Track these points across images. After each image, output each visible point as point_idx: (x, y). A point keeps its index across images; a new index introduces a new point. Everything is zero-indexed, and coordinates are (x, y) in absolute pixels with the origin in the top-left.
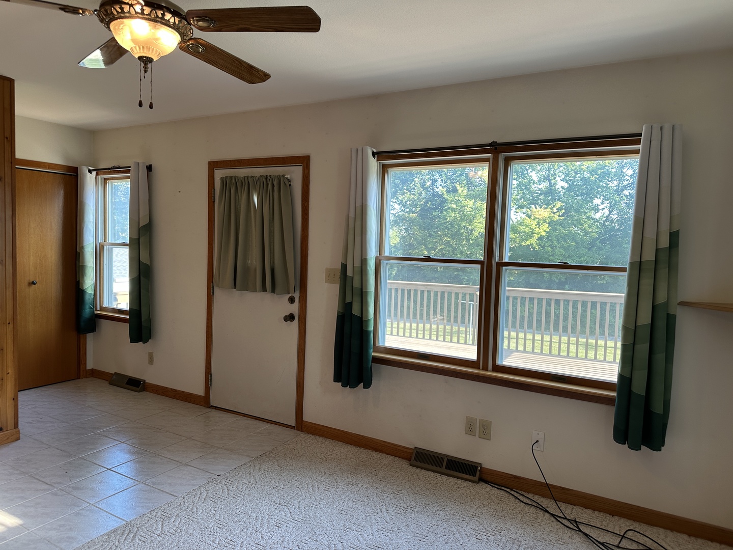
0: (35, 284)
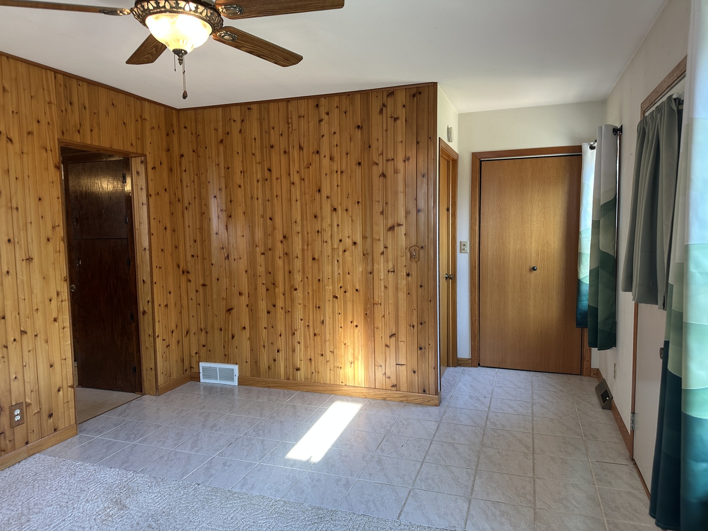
0: (535, 270)
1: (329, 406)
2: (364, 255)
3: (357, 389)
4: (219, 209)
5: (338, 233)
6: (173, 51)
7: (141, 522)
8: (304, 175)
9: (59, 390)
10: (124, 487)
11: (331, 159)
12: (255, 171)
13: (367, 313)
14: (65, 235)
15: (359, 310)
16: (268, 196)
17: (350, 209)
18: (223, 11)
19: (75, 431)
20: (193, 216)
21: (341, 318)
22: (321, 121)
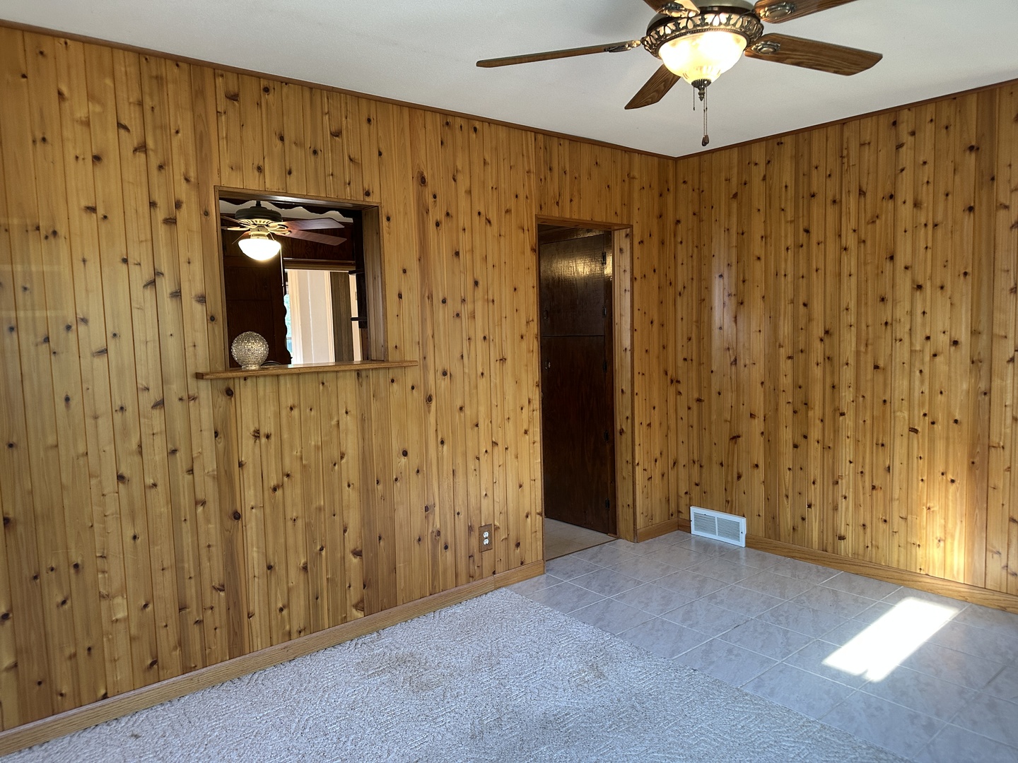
1: (896, 602)
2: (973, 362)
3: (949, 584)
4: (726, 294)
5: (924, 325)
6: (692, 84)
7: (622, 699)
8: (865, 233)
9: (527, 517)
10: (601, 651)
11: (917, 205)
12: (783, 235)
13: (975, 461)
14: (539, 331)
15: (959, 454)
16: (803, 271)
17: (948, 286)
18: (765, 15)
19: (542, 569)
20: (688, 304)
21: (924, 467)
22: (900, 146)
